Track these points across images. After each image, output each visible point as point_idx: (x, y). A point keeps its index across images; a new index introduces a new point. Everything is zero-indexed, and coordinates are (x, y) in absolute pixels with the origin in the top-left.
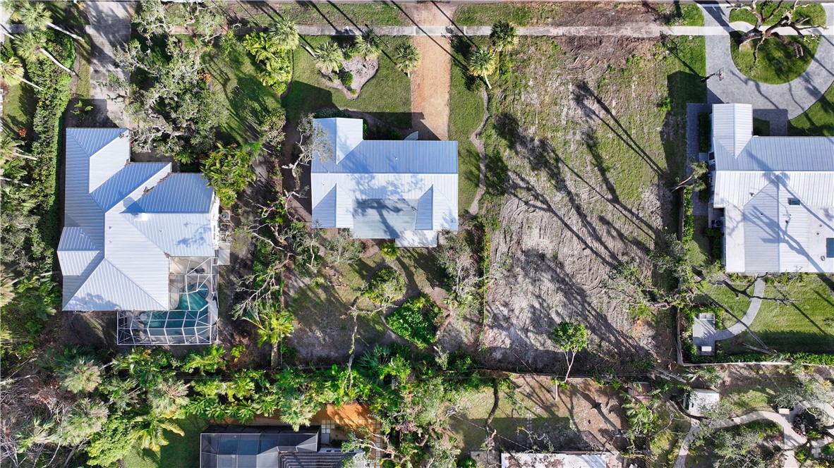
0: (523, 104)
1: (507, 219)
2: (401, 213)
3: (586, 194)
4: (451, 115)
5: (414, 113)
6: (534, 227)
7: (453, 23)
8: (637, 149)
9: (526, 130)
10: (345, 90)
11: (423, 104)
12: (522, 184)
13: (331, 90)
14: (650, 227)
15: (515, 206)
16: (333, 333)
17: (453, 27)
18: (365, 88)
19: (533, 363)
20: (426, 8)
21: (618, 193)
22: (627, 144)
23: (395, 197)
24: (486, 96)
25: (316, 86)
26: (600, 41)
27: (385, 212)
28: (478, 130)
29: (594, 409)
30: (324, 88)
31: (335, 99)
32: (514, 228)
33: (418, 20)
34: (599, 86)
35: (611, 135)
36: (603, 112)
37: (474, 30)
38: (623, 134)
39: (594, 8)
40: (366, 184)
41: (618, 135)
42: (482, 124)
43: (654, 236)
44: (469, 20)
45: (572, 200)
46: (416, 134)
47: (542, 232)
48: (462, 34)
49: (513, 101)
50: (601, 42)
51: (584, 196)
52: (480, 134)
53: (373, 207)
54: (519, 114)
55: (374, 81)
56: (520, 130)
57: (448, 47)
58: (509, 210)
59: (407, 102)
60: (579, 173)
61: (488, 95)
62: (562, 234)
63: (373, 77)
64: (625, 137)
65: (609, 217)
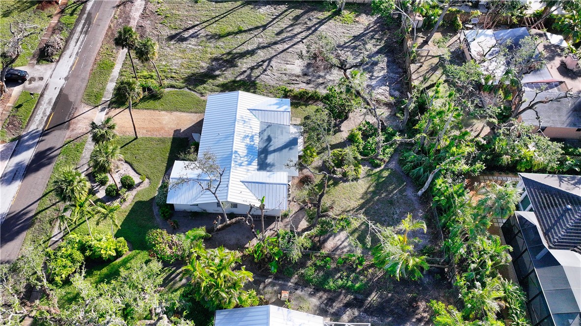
0: (181, 68)
1: (278, 82)
2: (272, 135)
3: (259, 39)
4: (181, 111)
5: (174, 135)
6: (285, 67)
7: (97, 106)
8: (227, 13)
9: (202, 67)
10: (139, 189)
11: (166, 129)
12: (248, 72)
13: (135, 201)
14: (286, 11)
15: (267, 77)
16: (398, 212)
17: (100, 107)
18: (141, 172)
19: (399, 74)
20: (76, 124)
21: (259, 25)
22: (223, 18)
23: (257, 140)
24: (168, 89)
25: (127, 214)
26: (140, 26)
27: (271, 149)
28: (198, 95)
29: (429, 44)
30: (131, 206)
31: (146, 198)
32: (285, 78)
33: (85, 129)
34: (176, 29)
35: (214, 25)
36: (196, 28)
37: (107, 94)
38: (215, 19)
39: (113, 28)
40: (242, 159)
41: (215, 22)
42: (193, 92)
43: (293, 9)
44: (98, 96)
45: (264, 47)
46: (195, 136)
47: (288, 63)
48: (109, 102)
49: (177, 73)
50: (142, 26)
51: (261, 40)
52: (202, 94)
53: (266, 158)
54: (189, 71)
55: (135, 165)
56: (202, 71)
57: (118, 110)
58: (270, 80)
59: (162, 141)
60: (243, 42)
61: (168, 87)
62: (291, 53)
63: (131, 165)
64: (217, 19)
65: (278, 30)
